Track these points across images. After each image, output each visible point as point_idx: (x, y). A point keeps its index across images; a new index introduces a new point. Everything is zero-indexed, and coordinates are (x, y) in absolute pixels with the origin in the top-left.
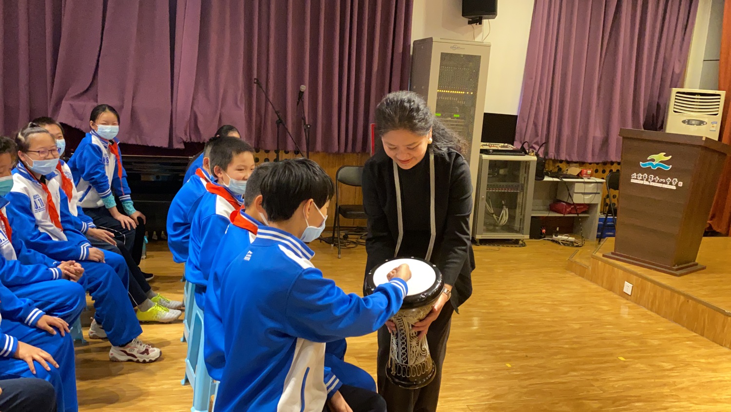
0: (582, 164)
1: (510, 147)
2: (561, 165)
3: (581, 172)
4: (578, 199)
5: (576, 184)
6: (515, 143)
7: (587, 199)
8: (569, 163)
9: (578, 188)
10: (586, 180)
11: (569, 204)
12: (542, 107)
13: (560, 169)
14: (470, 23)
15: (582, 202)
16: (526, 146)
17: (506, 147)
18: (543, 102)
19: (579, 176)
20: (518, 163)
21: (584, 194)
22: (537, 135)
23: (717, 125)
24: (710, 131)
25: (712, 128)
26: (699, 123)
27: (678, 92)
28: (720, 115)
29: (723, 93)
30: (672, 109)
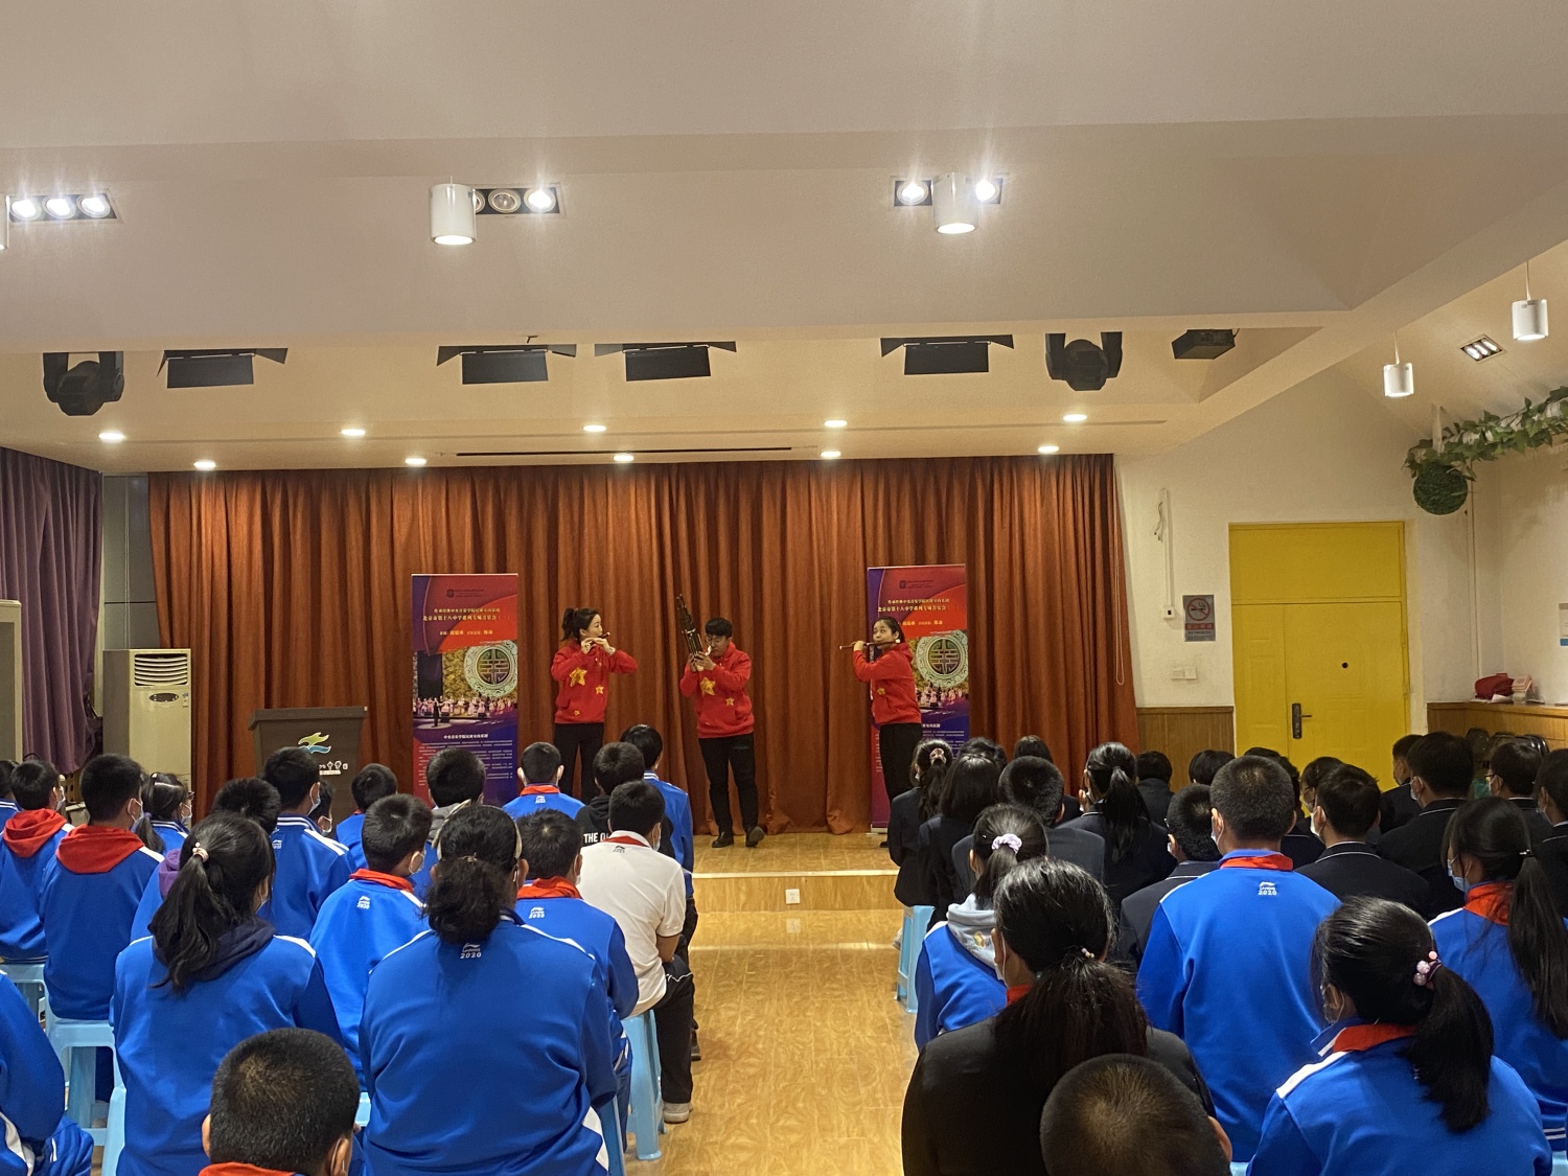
23: (189, 698)
24: (182, 708)
25: (183, 704)
26: (170, 697)
27: (137, 656)
28: (189, 684)
29: (188, 651)
30: (132, 681)
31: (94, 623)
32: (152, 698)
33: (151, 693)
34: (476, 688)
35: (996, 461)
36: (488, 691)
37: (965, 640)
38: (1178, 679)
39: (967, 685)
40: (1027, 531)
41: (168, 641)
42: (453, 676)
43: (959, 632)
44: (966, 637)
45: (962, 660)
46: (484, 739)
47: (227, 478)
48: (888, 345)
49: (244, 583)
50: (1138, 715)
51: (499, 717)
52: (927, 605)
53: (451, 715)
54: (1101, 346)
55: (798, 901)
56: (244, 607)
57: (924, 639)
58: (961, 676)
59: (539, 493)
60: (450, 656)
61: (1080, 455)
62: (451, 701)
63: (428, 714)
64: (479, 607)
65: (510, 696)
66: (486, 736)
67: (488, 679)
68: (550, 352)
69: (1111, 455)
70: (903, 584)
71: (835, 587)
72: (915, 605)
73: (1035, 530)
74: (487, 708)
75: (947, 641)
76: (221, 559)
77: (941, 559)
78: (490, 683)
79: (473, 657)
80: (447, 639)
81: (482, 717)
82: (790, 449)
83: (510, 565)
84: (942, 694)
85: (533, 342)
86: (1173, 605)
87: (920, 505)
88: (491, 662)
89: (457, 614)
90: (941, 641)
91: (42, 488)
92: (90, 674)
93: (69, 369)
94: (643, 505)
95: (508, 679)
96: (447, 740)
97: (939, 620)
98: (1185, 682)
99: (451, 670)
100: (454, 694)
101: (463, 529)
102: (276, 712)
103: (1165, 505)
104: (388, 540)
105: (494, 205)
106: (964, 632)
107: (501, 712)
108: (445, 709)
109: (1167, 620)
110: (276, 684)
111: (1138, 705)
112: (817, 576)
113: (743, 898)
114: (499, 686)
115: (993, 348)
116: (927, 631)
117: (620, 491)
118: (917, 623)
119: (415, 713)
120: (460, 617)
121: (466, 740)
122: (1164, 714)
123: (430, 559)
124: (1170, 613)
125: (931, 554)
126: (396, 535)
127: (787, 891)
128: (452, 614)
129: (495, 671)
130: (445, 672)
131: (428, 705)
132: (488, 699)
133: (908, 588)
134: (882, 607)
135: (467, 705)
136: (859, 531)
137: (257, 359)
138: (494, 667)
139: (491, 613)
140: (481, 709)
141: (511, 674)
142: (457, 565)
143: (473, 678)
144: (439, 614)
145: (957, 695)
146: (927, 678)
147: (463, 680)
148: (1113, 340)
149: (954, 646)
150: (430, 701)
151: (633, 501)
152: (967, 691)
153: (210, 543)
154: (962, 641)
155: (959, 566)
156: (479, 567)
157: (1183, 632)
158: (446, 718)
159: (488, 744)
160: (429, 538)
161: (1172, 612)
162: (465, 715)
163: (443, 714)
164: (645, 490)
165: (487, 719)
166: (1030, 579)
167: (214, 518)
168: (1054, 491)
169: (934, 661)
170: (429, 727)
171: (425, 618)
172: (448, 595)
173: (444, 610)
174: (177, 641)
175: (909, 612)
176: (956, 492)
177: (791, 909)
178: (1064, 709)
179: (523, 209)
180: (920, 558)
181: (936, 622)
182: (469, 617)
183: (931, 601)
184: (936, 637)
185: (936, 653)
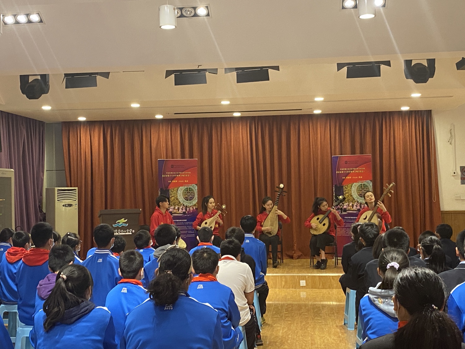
23: (77, 206)
24: (75, 209)
25: (75, 207)
26: (70, 205)
27: (58, 190)
28: (77, 200)
29: (77, 188)
30: (56, 199)
31: (42, 178)
32: (63, 206)
33: (63, 204)
34: (182, 202)
35: (384, 113)
36: (186, 203)
37: (371, 184)
38: (458, 199)
40: (396, 141)
41: (69, 185)
42: (173, 198)
43: (369, 181)
44: (371, 183)
46: (185, 222)
47: (90, 124)
48: (340, 66)
49: (97, 163)
50: (441, 214)
51: (191, 213)
52: (356, 170)
54: (427, 66)
55: (305, 285)
56: (97, 171)
57: (355, 184)
59: (205, 128)
60: (172, 190)
61: (418, 111)
64: (183, 172)
65: (195, 205)
66: (186, 220)
67: (187, 199)
68: (208, 72)
69: (431, 110)
70: (346, 163)
71: (319, 164)
72: (351, 170)
73: (400, 141)
74: (186, 210)
75: (364, 184)
76: (88, 154)
77: (362, 152)
78: (187, 200)
79: (181, 191)
80: (171, 184)
81: (184, 213)
82: (301, 110)
83: (194, 156)
84: (362, 205)
85: (200, 68)
86: (456, 170)
87: (353, 131)
88: (187, 192)
90: (361, 184)
91: (22, 127)
92: (41, 197)
93: (29, 82)
94: (245, 132)
95: (194, 199)
97: (361, 176)
98: (461, 201)
99: (173, 195)
100: (174, 204)
101: (177, 142)
102: (109, 211)
103: (452, 131)
104: (149, 146)
105: (184, 14)
106: (371, 181)
107: (192, 212)
109: (453, 176)
110: (109, 201)
111: (442, 210)
112: (312, 159)
113: (283, 283)
114: (190, 201)
115: (382, 67)
116: (356, 181)
117: (236, 127)
118: (352, 177)
120: (176, 175)
121: (179, 222)
122: (452, 213)
123: (165, 154)
124: (454, 173)
125: (358, 150)
126: (152, 145)
127: (301, 281)
128: (173, 174)
129: (189, 196)
130: (170, 196)
132: (187, 206)
133: (348, 164)
134: (338, 171)
135: (178, 208)
136: (329, 141)
137: (98, 77)
138: (189, 194)
139: (188, 174)
140: (184, 210)
141: (195, 197)
142: (175, 156)
143: (181, 199)
144: (168, 174)
146: (356, 199)
147: (177, 199)
148: (432, 62)
149: (367, 186)
151: (241, 131)
153: (84, 148)
154: (369, 184)
155: (369, 155)
156: (183, 156)
157: (460, 181)
159: (187, 223)
160: (164, 145)
161: (456, 173)
162: (178, 213)
164: (245, 127)
165: (186, 214)
166: (398, 160)
167: (86, 139)
168: (408, 125)
169: (359, 192)
171: (163, 176)
172: (171, 167)
173: (170, 173)
174: (73, 185)
175: (349, 173)
176: (368, 125)
177: (302, 288)
178: (411, 212)
179: (196, 15)
180: (353, 152)
181: (359, 177)
182: (179, 175)
183: (358, 169)
184: (360, 183)
185: (360, 189)
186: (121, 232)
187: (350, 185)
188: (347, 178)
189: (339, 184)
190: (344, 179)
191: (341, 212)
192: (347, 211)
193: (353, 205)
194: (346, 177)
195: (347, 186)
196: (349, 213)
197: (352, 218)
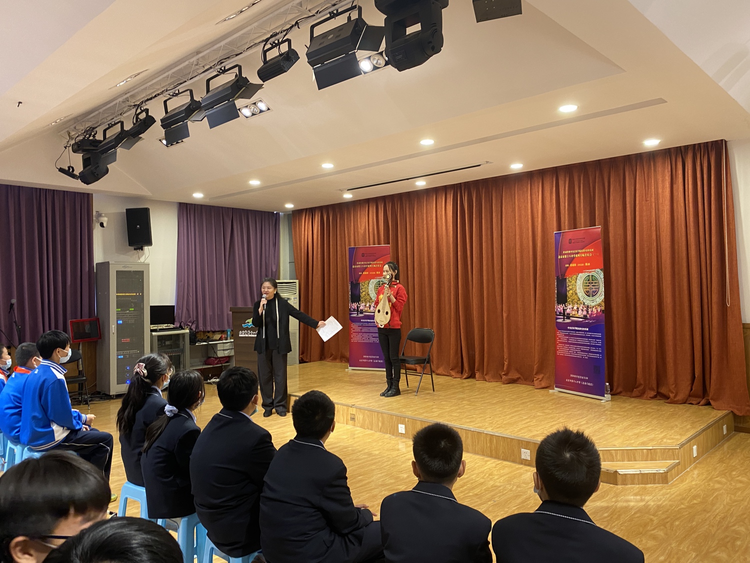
0: (223, 332)
1: (172, 326)
2: (208, 334)
3: (221, 337)
4: (220, 354)
5: (218, 345)
6: (175, 323)
7: (226, 353)
8: (214, 332)
9: (219, 347)
10: (224, 341)
11: (215, 358)
12: (191, 299)
13: (208, 337)
14: (135, 249)
15: (223, 356)
16: (182, 324)
17: (169, 326)
18: (191, 295)
19: (220, 339)
20: (178, 335)
21: (223, 350)
22: (190, 317)
28: (297, 294)
29: (297, 281)
34: (374, 299)
37: (602, 276)
39: (603, 304)
40: (660, 201)
42: (364, 293)
43: (599, 270)
44: (602, 274)
45: (601, 288)
47: (312, 211)
49: (316, 253)
50: (743, 328)
52: (582, 253)
53: (364, 311)
55: (404, 433)
57: (580, 274)
58: (600, 298)
60: (363, 284)
62: (364, 304)
63: (354, 309)
64: (374, 261)
69: (725, 140)
70: (570, 241)
75: (592, 276)
76: (310, 243)
79: (372, 284)
80: (362, 276)
84: (589, 310)
89: (366, 265)
90: (589, 276)
96: (362, 322)
97: (588, 263)
99: (364, 290)
100: (365, 301)
106: (601, 270)
108: (361, 308)
111: (743, 322)
113: (380, 424)
116: (581, 270)
118: (577, 265)
119: (350, 309)
121: (370, 322)
127: (399, 425)
128: (364, 264)
130: (361, 291)
131: (355, 305)
134: (560, 255)
135: (370, 306)
139: (379, 264)
143: (373, 294)
144: (359, 265)
145: (597, 310)
146: (582, 299)
147: (369, 295)
149: (597, 279)
150: (355, 304)
152: (603, 308)
153: (307, 238)
154: (599, 275)
155: (597, 228)
158: (362, 312)
162: (369, 311)
163: (361, 310)
166: (662, 234)
167: (308, 228)
169: (585, 288)
170: (355, 315)
171: (353, 267)
172: (362, 256)
173: (361, 263)
175: (574, 258)
177: (401, 436)
181: (586, 264)
182: (371, 266)
183: (584, 251)
184: (586, 273)
185: (587, 283)
186: (250, 334)
187: (575, 276)
188: (571, 265)
189: (561, 275)
190: (567, 267)
191: (564, 319)
192: (571, 318)
193: (578, 308)
194: (569, 265)
195: (572, 278)
196: (573, 321)
197: (577, 328)
